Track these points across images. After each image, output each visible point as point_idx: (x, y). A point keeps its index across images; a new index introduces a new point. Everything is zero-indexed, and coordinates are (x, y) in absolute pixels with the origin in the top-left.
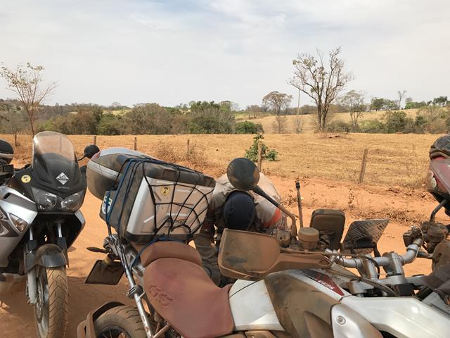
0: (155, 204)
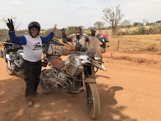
0: (52, 49)
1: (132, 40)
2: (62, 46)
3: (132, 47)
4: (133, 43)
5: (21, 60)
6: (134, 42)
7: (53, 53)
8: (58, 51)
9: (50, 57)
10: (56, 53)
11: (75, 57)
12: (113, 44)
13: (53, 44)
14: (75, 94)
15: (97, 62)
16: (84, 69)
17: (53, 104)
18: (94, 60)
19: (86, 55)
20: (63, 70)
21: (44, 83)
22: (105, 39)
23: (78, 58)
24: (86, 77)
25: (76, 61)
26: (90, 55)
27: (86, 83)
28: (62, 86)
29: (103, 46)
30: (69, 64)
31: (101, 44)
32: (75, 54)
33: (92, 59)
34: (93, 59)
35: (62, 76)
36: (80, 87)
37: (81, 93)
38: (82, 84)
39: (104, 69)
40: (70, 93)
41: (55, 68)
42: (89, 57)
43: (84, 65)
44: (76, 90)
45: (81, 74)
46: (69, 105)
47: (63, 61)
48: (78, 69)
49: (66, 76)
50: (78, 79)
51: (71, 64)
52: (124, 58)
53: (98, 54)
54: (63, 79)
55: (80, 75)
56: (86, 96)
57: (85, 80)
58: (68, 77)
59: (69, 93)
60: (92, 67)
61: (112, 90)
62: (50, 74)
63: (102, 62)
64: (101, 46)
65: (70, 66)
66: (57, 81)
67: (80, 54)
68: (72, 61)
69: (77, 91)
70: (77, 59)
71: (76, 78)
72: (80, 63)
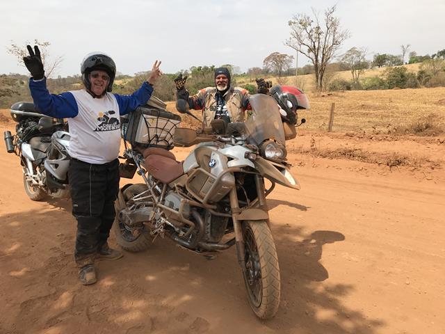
0: (148, 128)
1: (370, 102)
2: (176, 122)
3: (369, 122)
4: (371, 112)
5: (63, 158)
6: (376, 108)
7: (150, 141)
8: (163, 135)
9: (141, 151)
10: (158, 141)
11: (211, 151)
12: (318, 114)
13: (151, 115)
14: (213, 251)
15: (271, 163)
16: (236, 182)
17: (151, 278)
18: (265, 157)
19: (241, 145)
20: (178, 186)
21: (127, 222)
22: (294, 100)
23: (219, 153)
24: (241, 206)
25: (213, 163)
26: (253, 145)
27: (242, 223)
28: (177, 229)
29: (290, 120)
30: (196, 170)
31: (284, 113)
32: (212, 143)
33: (259, 157)
34: (260, 155)
35: (176, 202)
36: (227, 232)
37: (228, 248)
38: (231, 225)
39: (293, 182)
40: (199, 248)
41: (155, 180)
42: (248, 151)
43: (236, 174)
44: (213, 241)
45: (228, 196)
46: (196, 283)
47: (179, 163)
48: (220, 182)
49: (186, 202)
50: (221, 212)
51: (200, 169)
52: (349, 154)
53: (275, 141)
54: (177, 210)
55: (225, 200)
56: (243, 257)
57: (240, 213)
58: (192, 207)
59: (194, 250)
60: (258, 179)
61: (313, 241)
62: (142, 196)
63: (285, 164)
64: (284, 119)
65: (197, 176)
66: (163, 216)
67: (225, 142)
68: (204, 160)
69: (217, 243)
70: (216, 157)
71: (215, 207)
72: (226, 166)
